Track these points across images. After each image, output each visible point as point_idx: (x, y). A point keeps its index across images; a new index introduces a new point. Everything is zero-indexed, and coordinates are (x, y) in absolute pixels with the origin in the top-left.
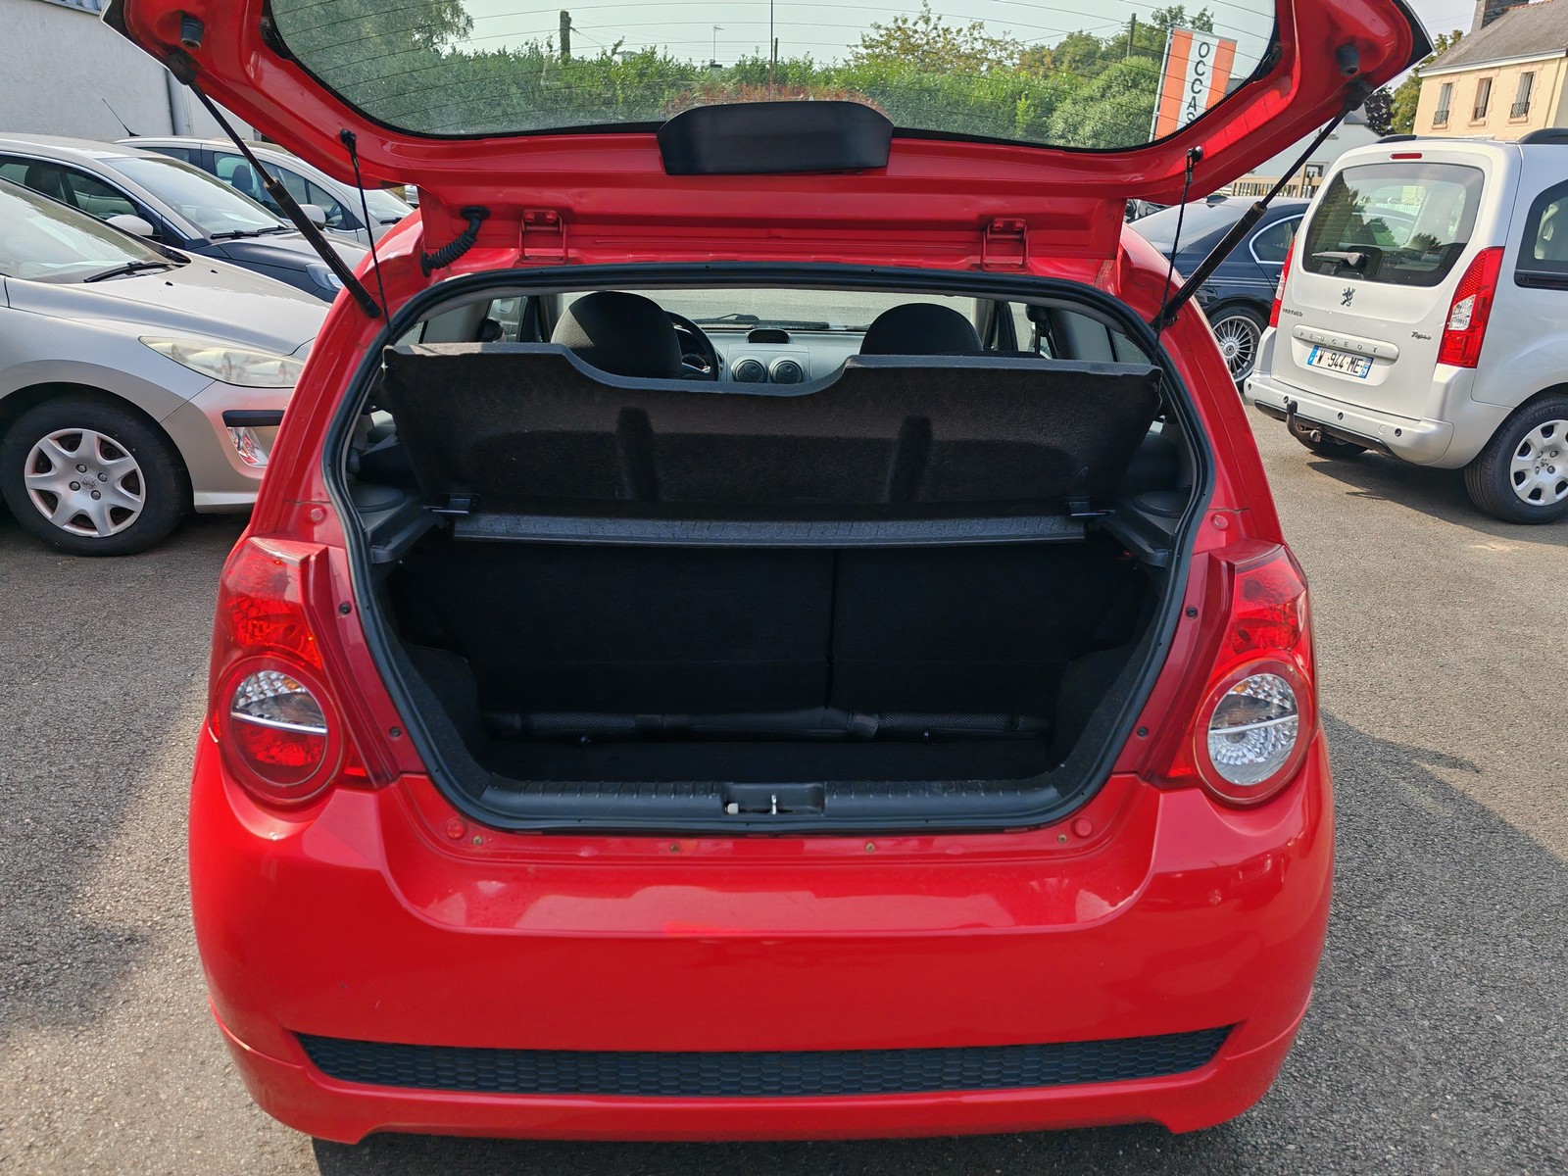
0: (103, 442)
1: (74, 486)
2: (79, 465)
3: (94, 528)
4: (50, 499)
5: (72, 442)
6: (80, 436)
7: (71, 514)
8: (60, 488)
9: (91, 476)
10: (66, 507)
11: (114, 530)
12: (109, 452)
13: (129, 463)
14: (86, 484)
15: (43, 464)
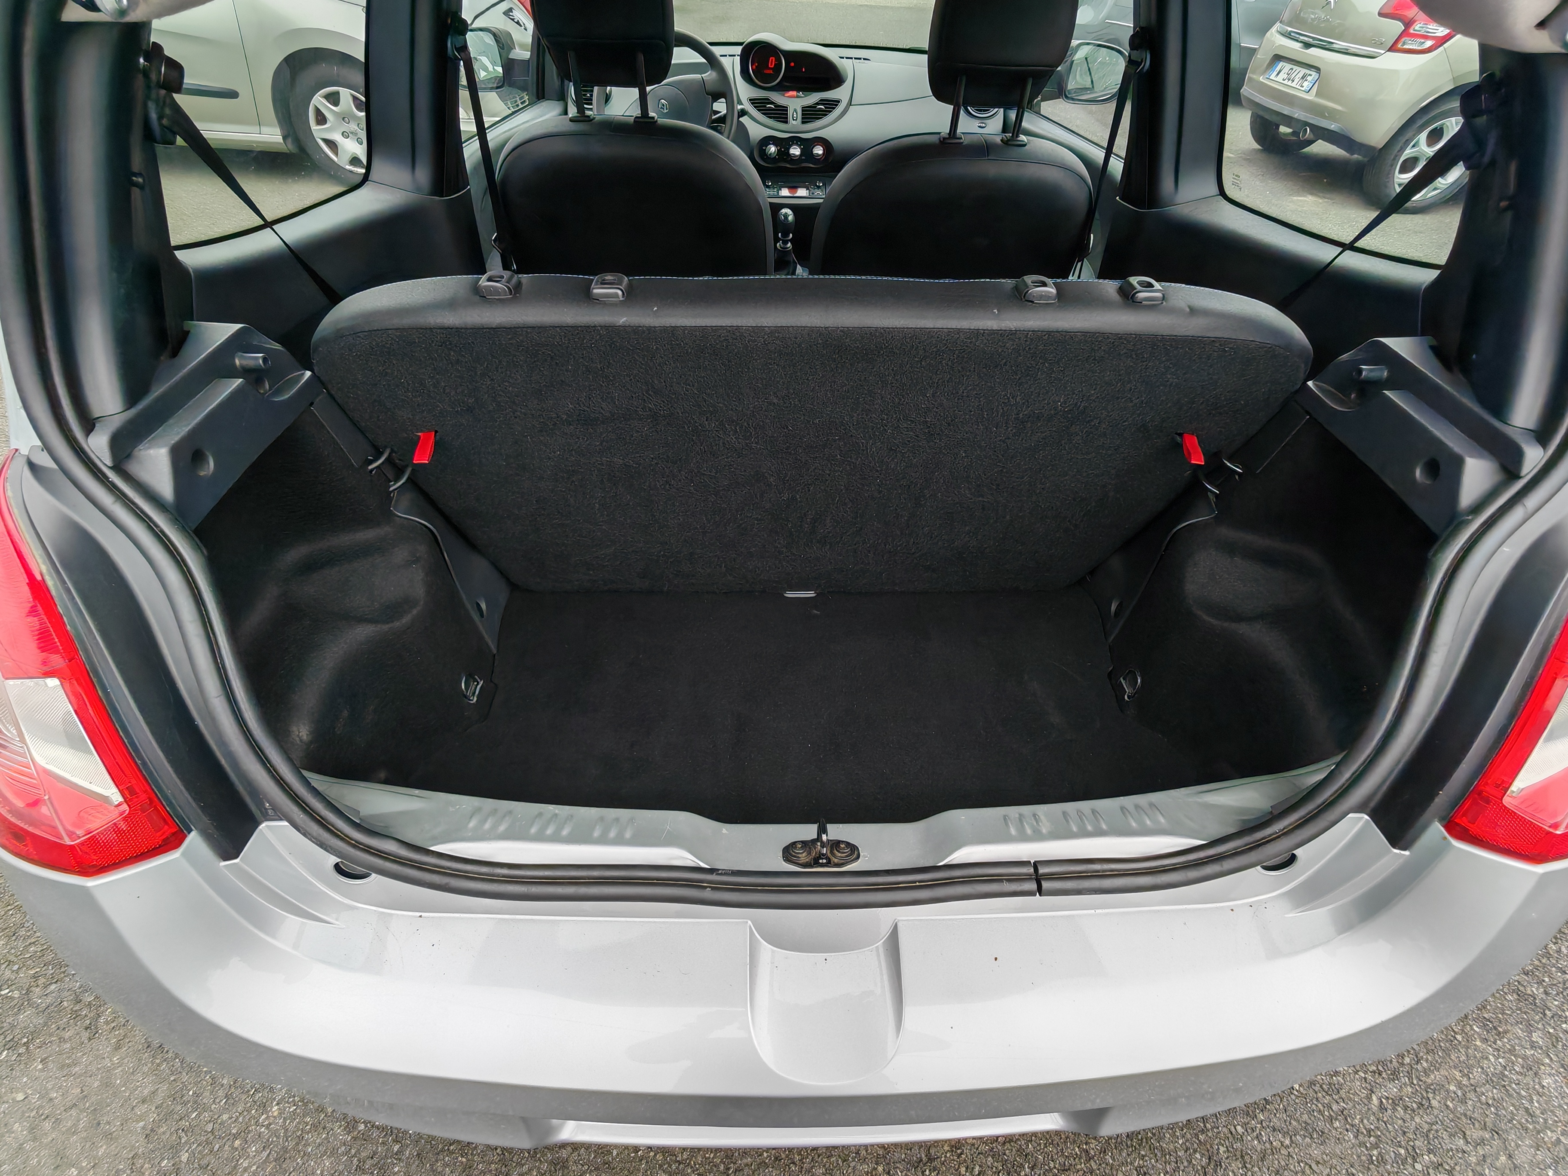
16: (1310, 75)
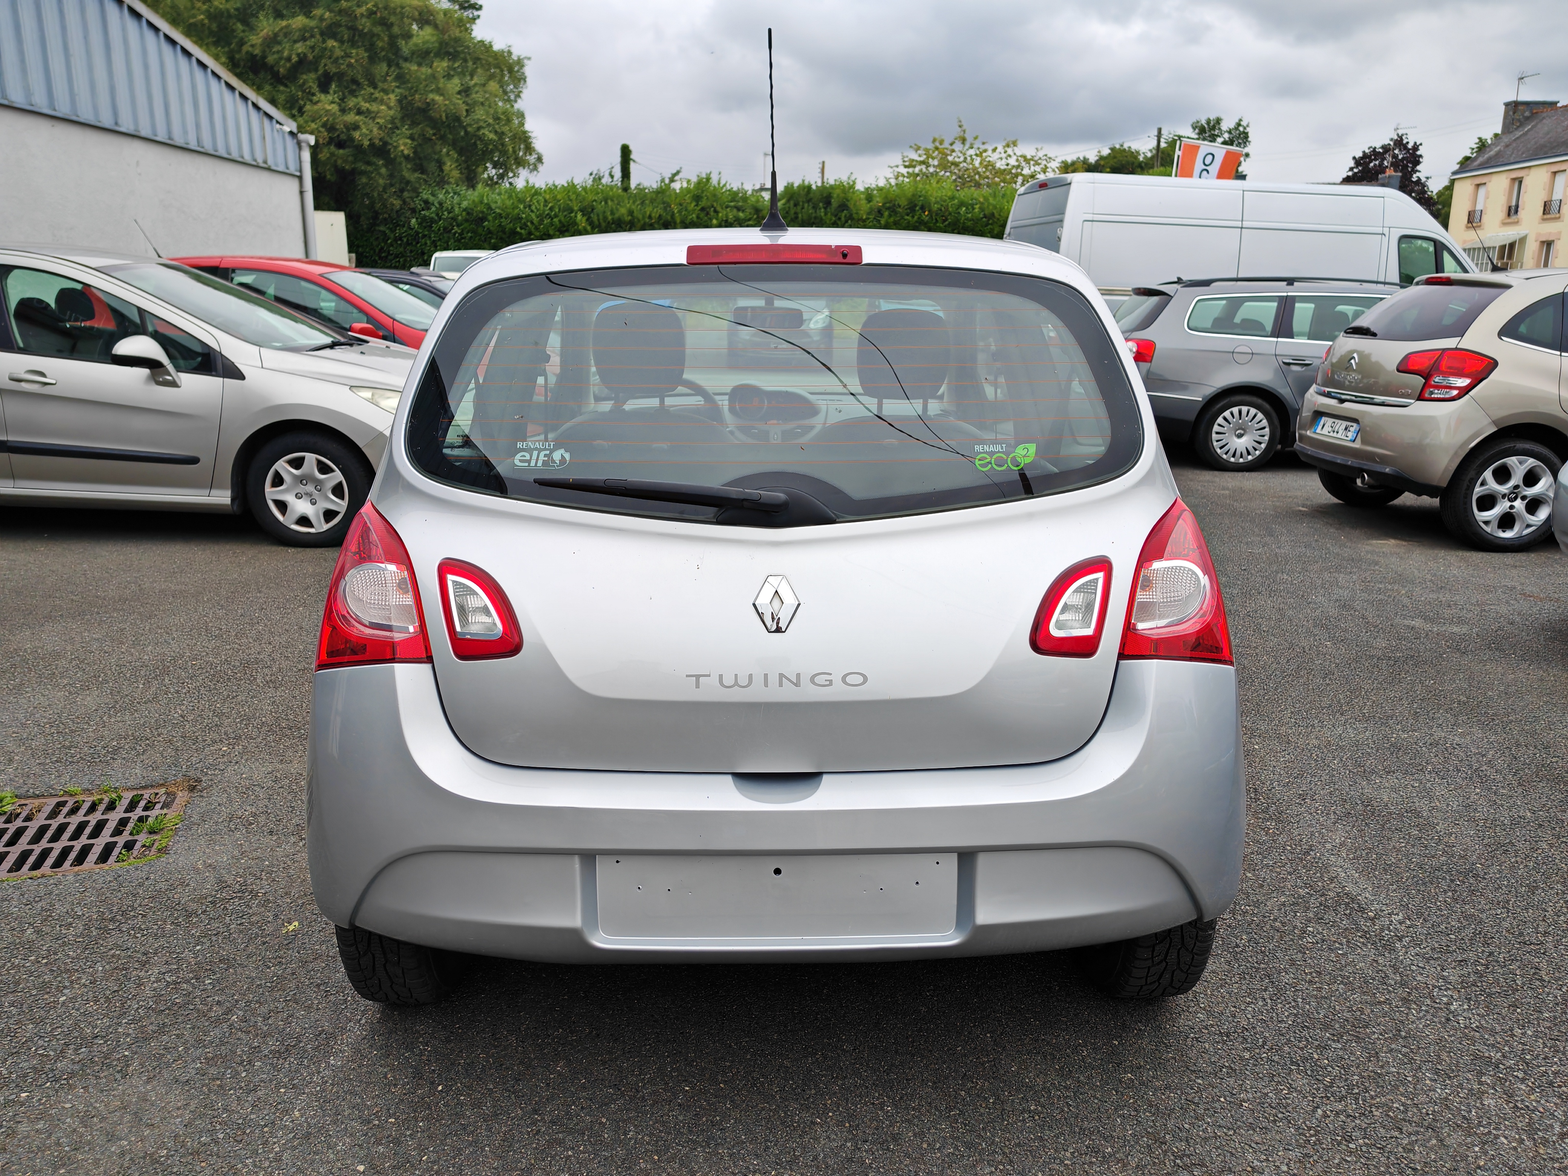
0: (319, 462)
1: (298, 496)
2: (301, 480)
3: (311, 526)
4: (282, 506)
5: (297, 463)
6: (303, 458)
7: (296, 517)
8: (289, 498)
9: (310, 488)
10: (293, 511)
11: (326, 527)
12: (324, 469)
13: (337, 476)
14: (307, 494)
15: (278, 481)
16: (1352, 426)
